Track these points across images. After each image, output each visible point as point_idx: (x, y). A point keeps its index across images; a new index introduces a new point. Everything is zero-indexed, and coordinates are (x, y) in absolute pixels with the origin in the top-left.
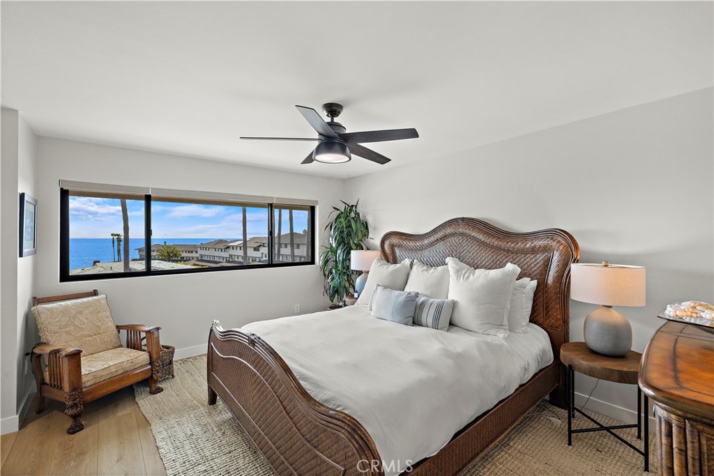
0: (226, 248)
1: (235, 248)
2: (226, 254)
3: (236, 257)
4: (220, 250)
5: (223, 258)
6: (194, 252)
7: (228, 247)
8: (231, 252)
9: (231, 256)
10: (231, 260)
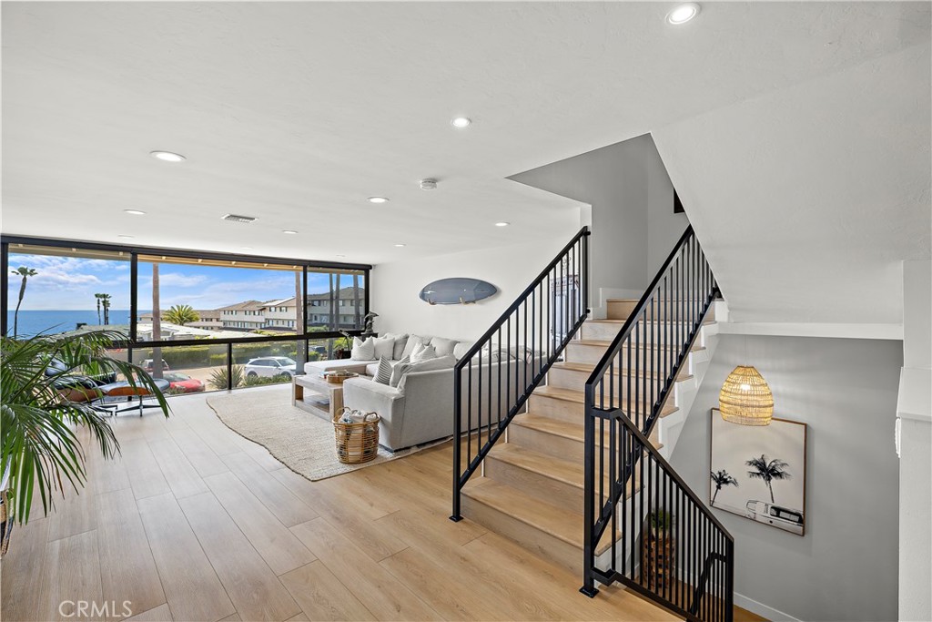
0: (261, 310)
1: (273, 309)
2: (261, 319)
3: (275, 322)
4: (252, 313)
5: (257, 323)
6: (214, 320)
7: (264, 309)
8: (267, 314)
9: (267, 320)
10: (267, 326)
